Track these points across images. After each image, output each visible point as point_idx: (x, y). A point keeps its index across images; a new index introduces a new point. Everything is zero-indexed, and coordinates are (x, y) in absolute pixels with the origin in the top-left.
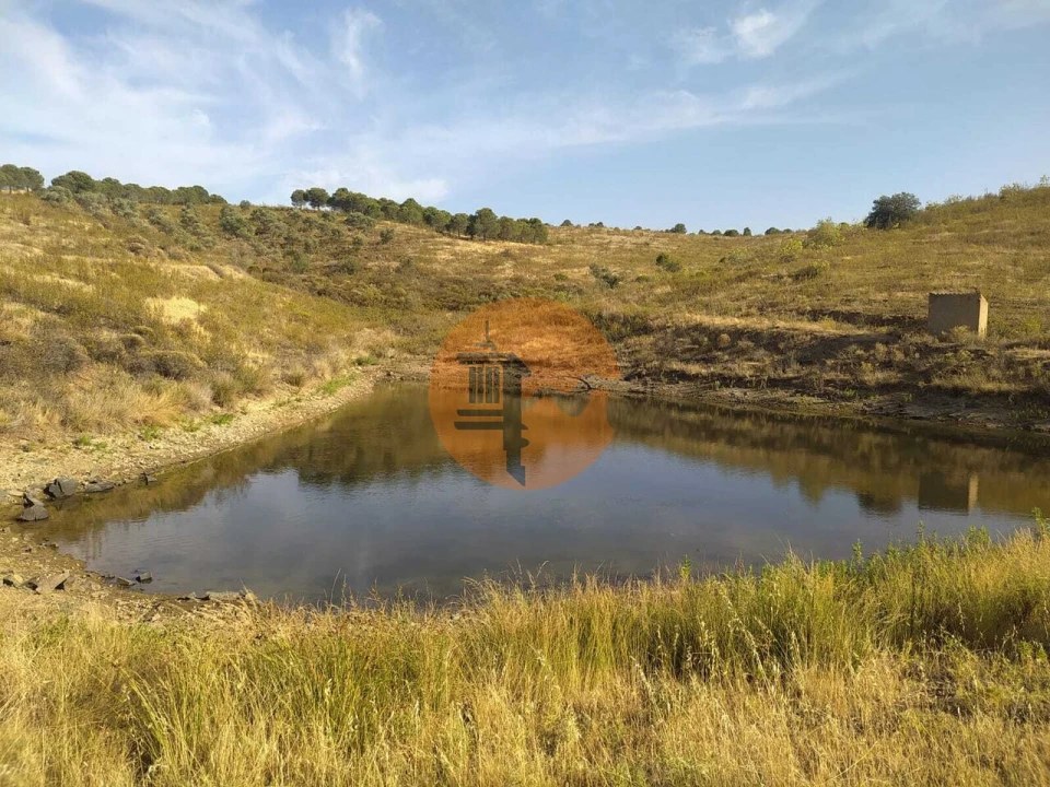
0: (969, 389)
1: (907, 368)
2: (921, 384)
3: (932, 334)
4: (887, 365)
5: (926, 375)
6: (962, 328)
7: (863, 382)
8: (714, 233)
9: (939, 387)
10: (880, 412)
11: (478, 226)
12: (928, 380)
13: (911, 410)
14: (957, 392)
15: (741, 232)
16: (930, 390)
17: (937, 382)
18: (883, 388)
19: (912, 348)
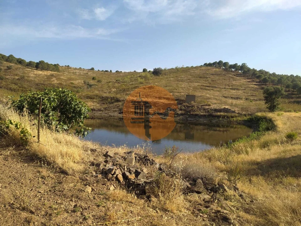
0: (199, 114)
1: (184, 110)
2: (189, 113)
3: (187, 103)
4: (181, 110)
5: (190, 112)
6: (193, 102)
7: (178, 113)
8: (102, 71)
9: (192, 114)
10: (183, 120)
11: (40, 66)
12: (190, 113)
13: (189, 119)
14: (196, 115)
15: (109, 71)
16: (191, 114)
17: (192, 113)
18: (182, 114)
19: (186, 106)
